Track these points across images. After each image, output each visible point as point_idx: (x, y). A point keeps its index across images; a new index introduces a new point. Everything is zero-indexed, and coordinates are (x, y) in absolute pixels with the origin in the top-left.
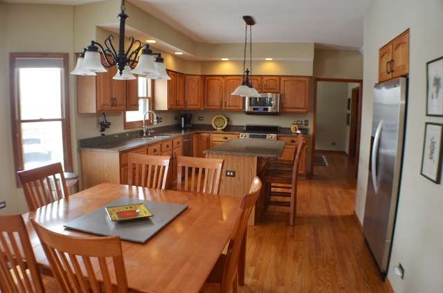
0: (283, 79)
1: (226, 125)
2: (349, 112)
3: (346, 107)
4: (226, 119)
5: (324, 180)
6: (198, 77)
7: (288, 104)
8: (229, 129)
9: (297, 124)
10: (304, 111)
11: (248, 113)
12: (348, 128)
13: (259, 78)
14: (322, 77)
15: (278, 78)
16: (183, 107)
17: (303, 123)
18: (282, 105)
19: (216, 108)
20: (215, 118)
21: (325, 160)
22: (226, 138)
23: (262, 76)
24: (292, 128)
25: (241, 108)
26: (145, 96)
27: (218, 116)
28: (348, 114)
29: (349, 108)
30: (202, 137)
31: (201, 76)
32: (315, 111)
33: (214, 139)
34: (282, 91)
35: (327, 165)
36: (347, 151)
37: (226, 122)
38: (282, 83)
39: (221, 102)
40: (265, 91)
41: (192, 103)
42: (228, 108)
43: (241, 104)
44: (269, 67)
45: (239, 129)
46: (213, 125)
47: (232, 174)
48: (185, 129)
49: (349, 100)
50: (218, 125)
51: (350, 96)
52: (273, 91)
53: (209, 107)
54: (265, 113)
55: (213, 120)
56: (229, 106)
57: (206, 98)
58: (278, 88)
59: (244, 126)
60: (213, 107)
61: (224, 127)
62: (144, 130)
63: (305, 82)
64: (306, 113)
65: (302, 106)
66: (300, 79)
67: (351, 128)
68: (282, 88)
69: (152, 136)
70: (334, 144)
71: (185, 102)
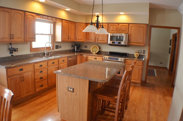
0: (130, 25)
1: (98, 51)
2: (171, 47)
3: (169, 44)
4: (98, 48)
5: (152, 87)
6: (83, 24)
7: (133, 40)
8: (99, 53)
9: (138, 52)
10: (143, 45)
11: (110, 45)
12: (170, 55)
13: (117, 25)
14: (155, 25)
15: (128, 24)
16: (74, 40)
17: (142, 52)
18: (129, 41)
19: (92, 41)
20: (93, 47)
21: (155, 72)
22: (96, 59)
23: (118, 24)
24: (135, 55)
25: (106, 42)
26: (50, 34)
27: (94, 46)
28: (170, 48)
29: (170, 45)
30: (83, 57)
31: (85, 23)
32: (149, 45)
33: (90, 59)
34: (129, 33)
35: (156, 76)
36: (168, 67)
37: (98, 49)
38: (130, 28)
39: (95, 38)
40: (120, 32)
41: (79, 38)
42: (99, 41)
43: (106, 40)
44: (123, 18)
45: (106, 54)
46: (91, 51)
47: (72, 90)
48: (77, 52)
49: (171, 40)
50: (94, 51)
51: (171, 38)
52: (125, 32)
53: (89, 41)
54: (119, 45)
55: (92, 48)
56: (100, 40)
57: (87, 36)
58: (127, 30)
59: (108, 52)
60: (91, 41)
61: (97, 52)
62: (45, 53)
63: (144, 27)
64: (144, 46)
65: (142, 42)
66: (141, 25)
67: (171, 56)
68: (130, 30)
69: (51, 56)
70: (161, 63)
71: (76, 38)
